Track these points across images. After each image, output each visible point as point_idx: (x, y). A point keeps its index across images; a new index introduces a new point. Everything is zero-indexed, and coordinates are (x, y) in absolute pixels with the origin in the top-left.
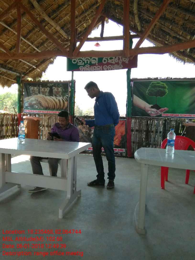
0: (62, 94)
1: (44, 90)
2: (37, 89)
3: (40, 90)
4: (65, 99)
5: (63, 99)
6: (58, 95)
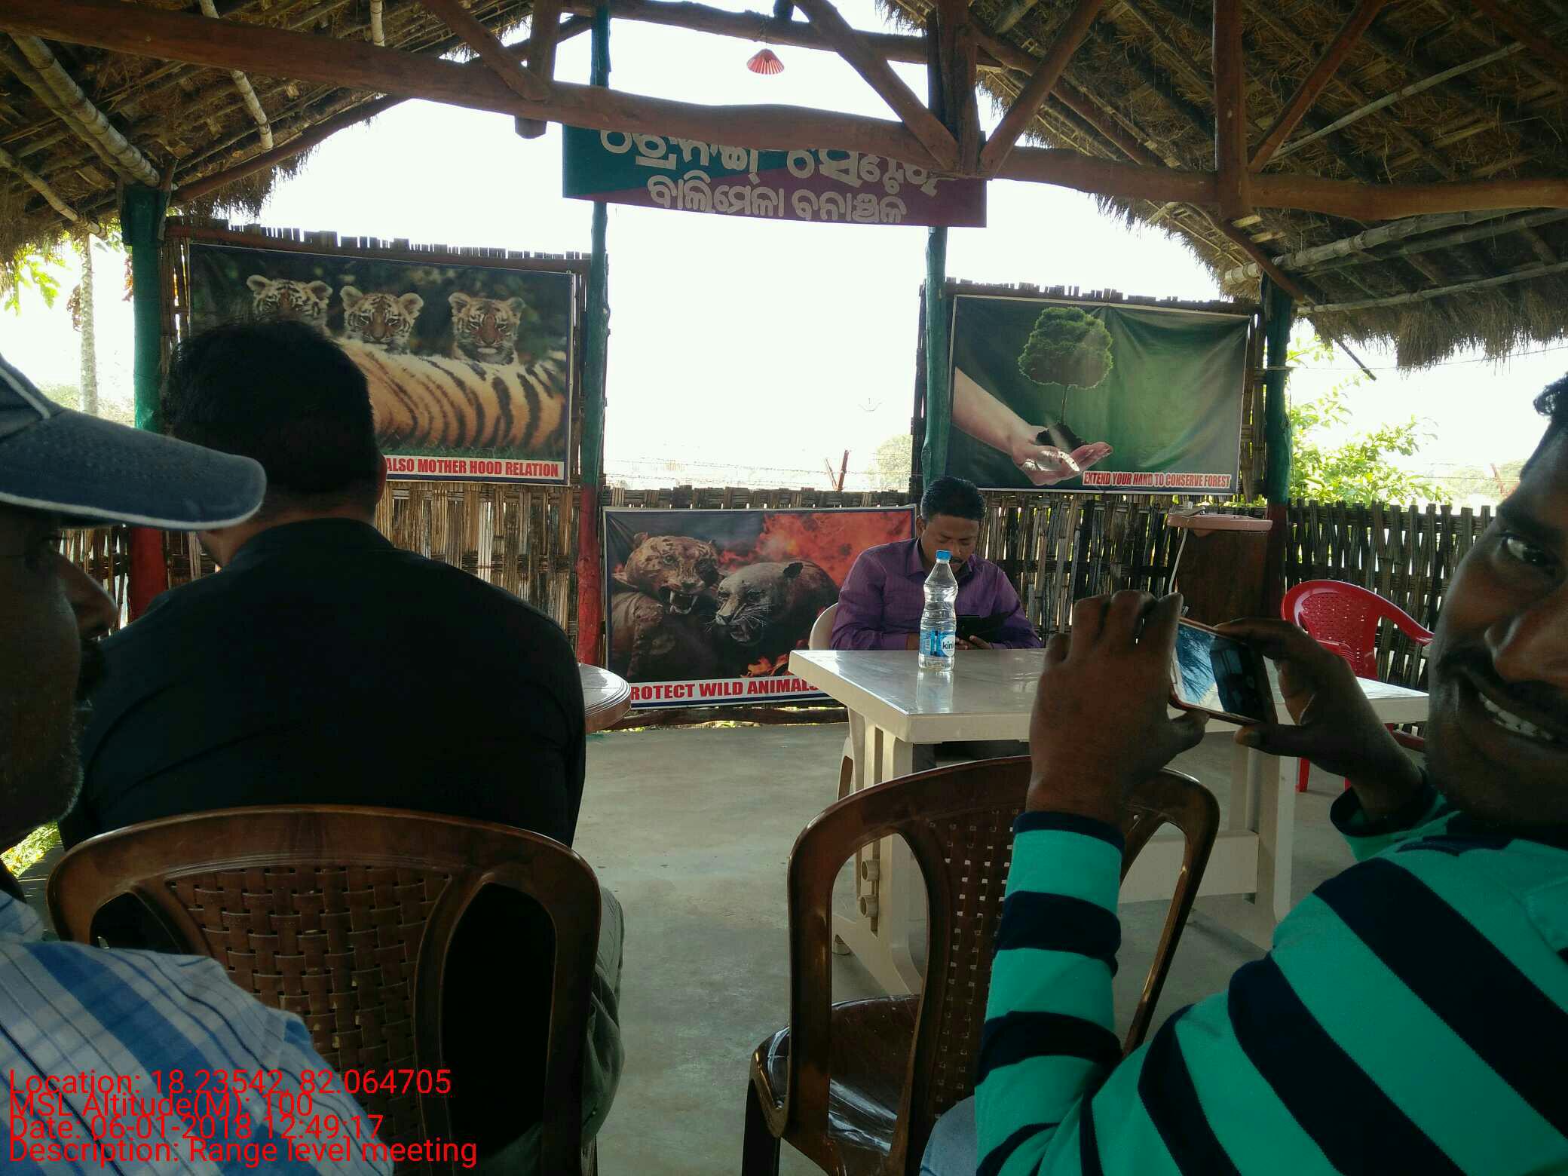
0: (520, 346)
1: (381, 307)
2: (314, 299)
3: (345, 305)
4: (540, 382)
5: (531, 379)
6: (488, 346)
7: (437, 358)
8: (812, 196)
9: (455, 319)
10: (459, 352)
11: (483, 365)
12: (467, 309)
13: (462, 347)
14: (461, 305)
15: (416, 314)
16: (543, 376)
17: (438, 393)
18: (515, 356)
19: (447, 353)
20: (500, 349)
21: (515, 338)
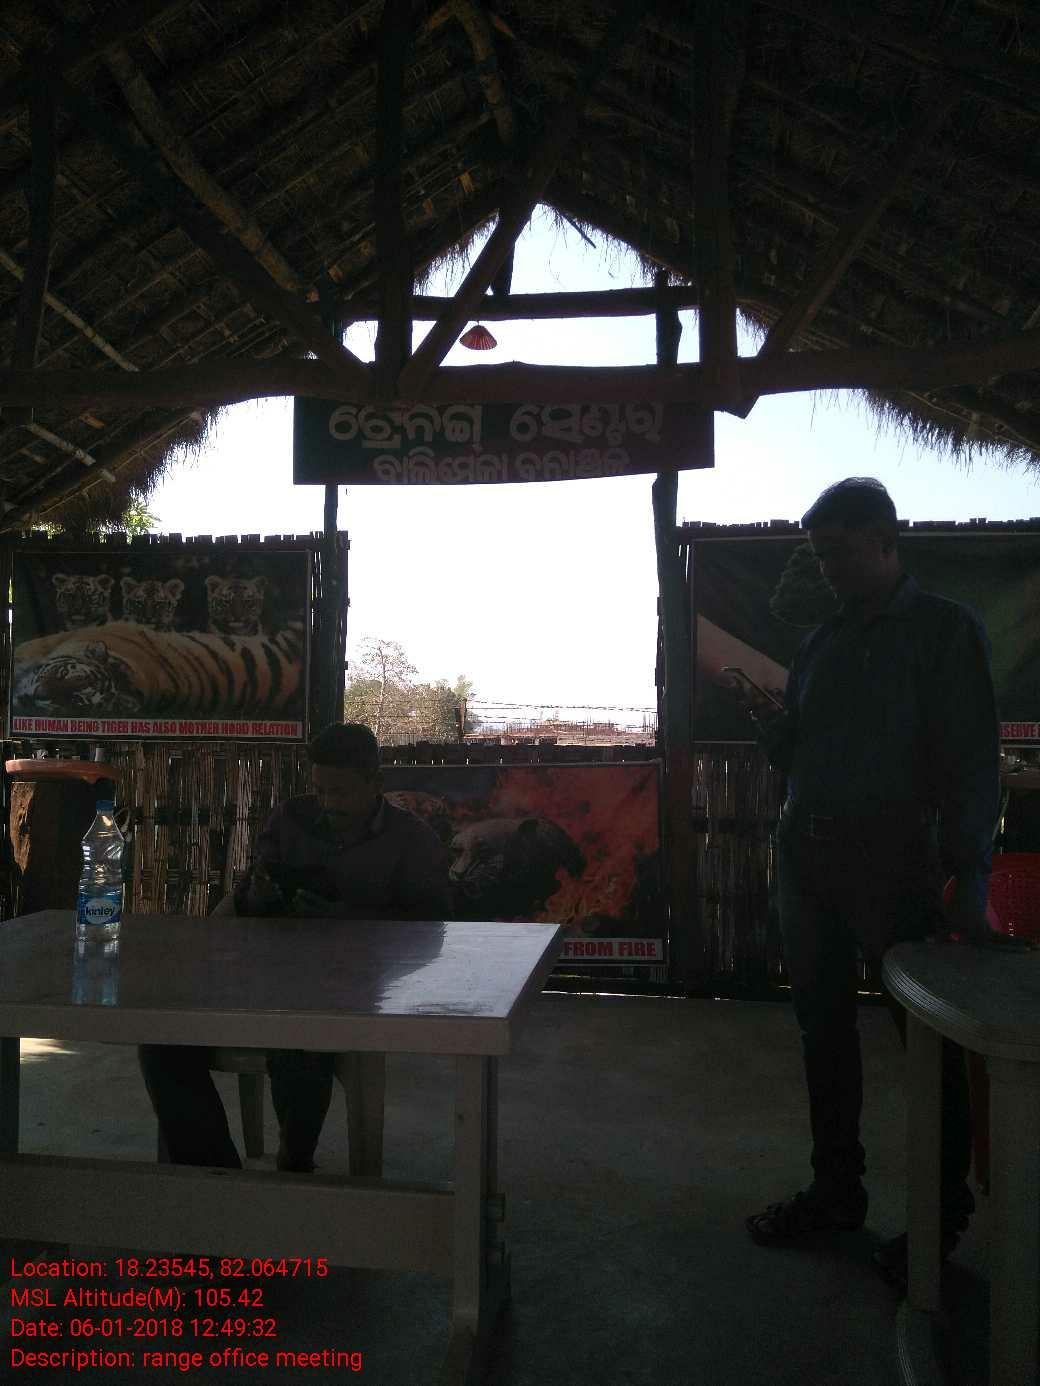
0: (263, 618)
1: (151, 592)
2: (100, 589)
3: (124, 594)
4: (281, 649)
5: (274, 648)
6: (237, 620)
7: (196, 634)
8: (534, 456)
9: (210, 599)
10: (213, 627)
11: (234, 638)
12: (220, 589)
13: (215, 622)
14: (215, 586)
15: (179, 597)
16: (284, 644)
17: (196, 664)
18: (260, 628)
19: (204, 630)
20: (247, 623)
21: (259, 612)
